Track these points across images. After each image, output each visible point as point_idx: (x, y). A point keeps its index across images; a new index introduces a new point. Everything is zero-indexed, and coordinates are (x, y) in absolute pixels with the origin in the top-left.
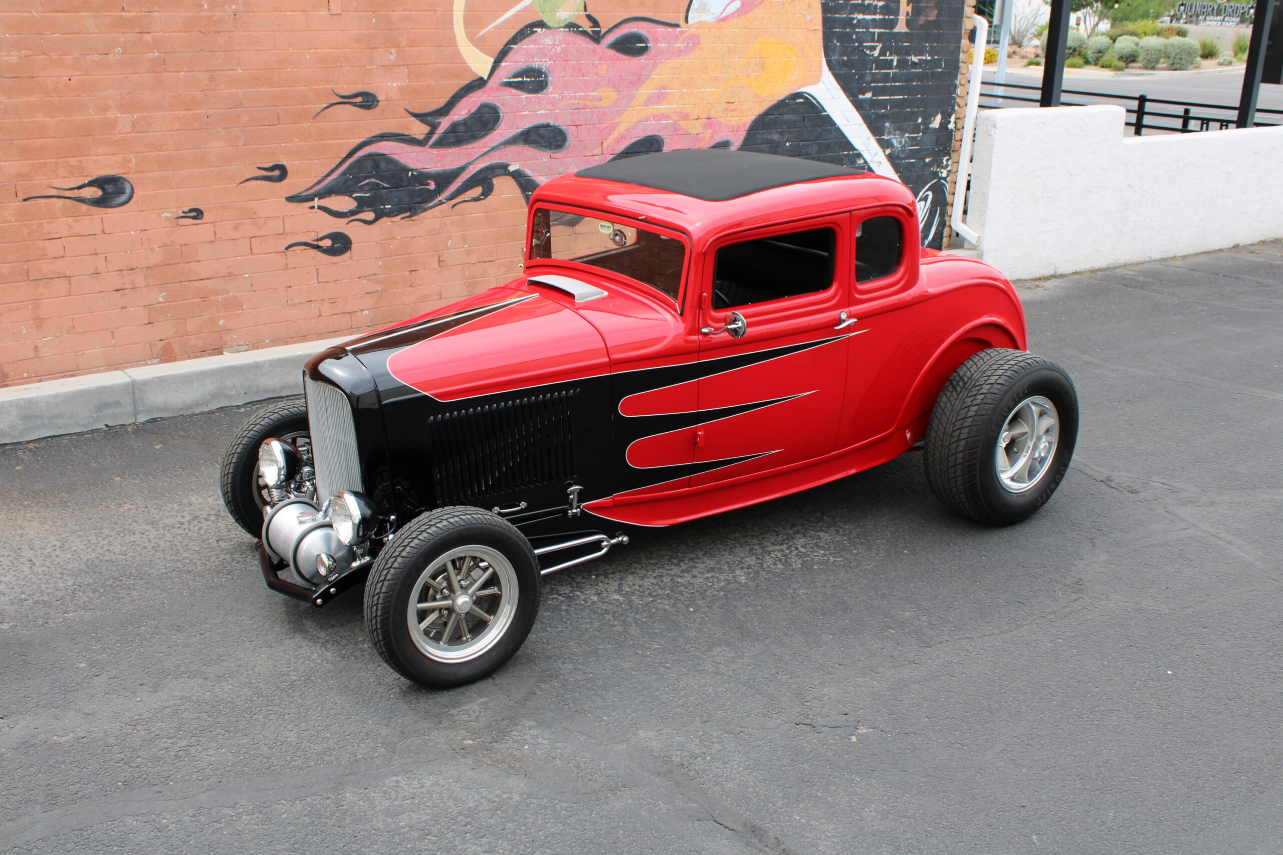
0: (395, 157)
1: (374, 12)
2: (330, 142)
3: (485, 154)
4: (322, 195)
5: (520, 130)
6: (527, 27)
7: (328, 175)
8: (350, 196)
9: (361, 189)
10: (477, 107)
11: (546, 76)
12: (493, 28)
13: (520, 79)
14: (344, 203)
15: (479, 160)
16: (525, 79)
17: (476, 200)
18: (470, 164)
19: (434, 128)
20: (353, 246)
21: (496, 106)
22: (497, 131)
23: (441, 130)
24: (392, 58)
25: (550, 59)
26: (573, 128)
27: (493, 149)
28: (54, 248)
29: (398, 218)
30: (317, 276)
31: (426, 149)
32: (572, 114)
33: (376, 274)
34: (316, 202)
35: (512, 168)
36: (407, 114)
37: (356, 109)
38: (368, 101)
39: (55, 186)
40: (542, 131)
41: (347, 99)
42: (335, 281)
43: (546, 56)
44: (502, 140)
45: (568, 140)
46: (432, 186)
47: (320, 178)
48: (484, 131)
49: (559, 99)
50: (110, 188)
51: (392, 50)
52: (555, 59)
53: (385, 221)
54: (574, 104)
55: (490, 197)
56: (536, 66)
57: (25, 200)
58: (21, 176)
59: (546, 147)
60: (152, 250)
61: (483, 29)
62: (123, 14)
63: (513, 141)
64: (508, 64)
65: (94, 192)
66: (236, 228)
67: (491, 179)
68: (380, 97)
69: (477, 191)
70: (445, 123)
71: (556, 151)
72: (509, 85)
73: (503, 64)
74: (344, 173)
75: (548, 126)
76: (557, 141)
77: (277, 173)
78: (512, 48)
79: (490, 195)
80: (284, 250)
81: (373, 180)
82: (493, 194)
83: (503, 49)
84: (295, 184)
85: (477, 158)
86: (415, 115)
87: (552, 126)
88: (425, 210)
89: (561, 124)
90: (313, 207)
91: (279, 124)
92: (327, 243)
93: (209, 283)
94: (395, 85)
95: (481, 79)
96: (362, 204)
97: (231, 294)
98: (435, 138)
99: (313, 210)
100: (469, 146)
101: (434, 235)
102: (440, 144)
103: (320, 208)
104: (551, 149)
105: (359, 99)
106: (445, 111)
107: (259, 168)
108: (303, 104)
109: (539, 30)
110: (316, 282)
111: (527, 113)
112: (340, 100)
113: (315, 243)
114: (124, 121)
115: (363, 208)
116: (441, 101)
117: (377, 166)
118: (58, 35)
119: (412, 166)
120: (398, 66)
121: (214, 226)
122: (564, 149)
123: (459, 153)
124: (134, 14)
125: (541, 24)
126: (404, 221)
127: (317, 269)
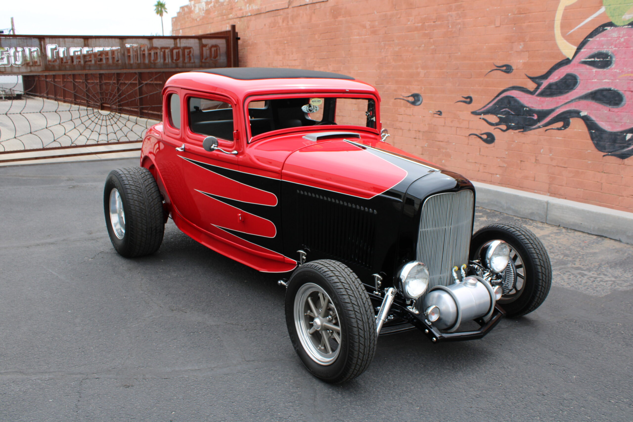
0: (518, 99)
1: (515, 24)
2: (490, 88)
3: (566, 103)
4: (486, 113)
5: (590, 91)
6: (600, 27)
7: (488, 104)
8: (497, 116)
9: (501, 113)
10: (564, 75)
11: (611, 58)
12: (578, 29)
13: (593, 59)
14: (493, 119)
15: (563, 106)
16: (596, 59)
17: (559, 129)
18: (557, 108)
19: (539, 85)
20: (496, 141)
21: (574, 75)
22: (575, 91)
23: (543, 87)
24: (521, 47)
25: (615, 47)
26: (628, 93)
27: (572, 101)
28: (400, 118)
29: (517, 131)
30: (480, 151)
31: (534, 96)
32: (629, 83)
33: (504, 158)
34: (482, 116)
35: (582, 114)
36: (526, 77)
37: (503, 73)
38: (508, 69)
39: (403, 95)
40: (605, 93)
41: (499, 68)
42: (487, 156)
43: (612, 44)
44: (578, 96)
45: (624, 100)
46: (535, 117)
47: (485, 105)
48: (567, 89)
49: (619, 73)
50: (416, 98)
51: (522, 43)
52: (619, 47)
53: (511, 132)
54: (630, 76)
55: (567, 129)
56: (605, 51)
57: (395, 99)
58: (395, 90)
59: (607, 103)
60: (425, 125)
61: (572, 29)
62: (426, 32)
63: (585, 97)
64: (585, 50)
65: (411, 99)
66: (452, 122)
67: (569, 118)
68: (514, 67)
69: (560, 124)
70: (545, 83)
71: (614, 107)
72: (585, 63)
73: (582, 50)
74: (495, 104)
75: (610, 90)
76: (616, 100)
77: (468, 100)
78: (589, 40)
79: (567, 128)
80: (467, 135)
81: (507, 109)
82: (569, 127)
83: (583, 41)
84: (475, 106)
85: (562, 105)
86: (531, 78)
87: (613, 90)
88: (531, 130)
89: (619, 89)
90: (480, 118)
91: (471, 78)
92: (485, 137)
93: (441, 143)
94: (521, 61)
95: (568, 59)
96: (502, 121)
97: (448, 150)
98: (539, 91)
99: (481, 120)
100: (558, 98)
101: (534, 144)
102: (542, 94)
103: (483, 119)
104: (610, 105)
105: (504, 68)
106: (545, 76)
107: (463, 97)
108: (481, 69)
109: (608, 28)
110: (479, 154)
111: (596, 80)
112: (496, 68)
113: (480, 135)
114: (422, 72)
115: (501, 122)
116: (544, 71)
117: (509, 103)
118: (408, 41)
119: (526, 105)
120: (524, 51)
121: (445, 120)
122: (620, 106)
123: (552, 101)
124: (428, 31)
125: (610, 24)
126: (520, 134)
127: (480, 149)
